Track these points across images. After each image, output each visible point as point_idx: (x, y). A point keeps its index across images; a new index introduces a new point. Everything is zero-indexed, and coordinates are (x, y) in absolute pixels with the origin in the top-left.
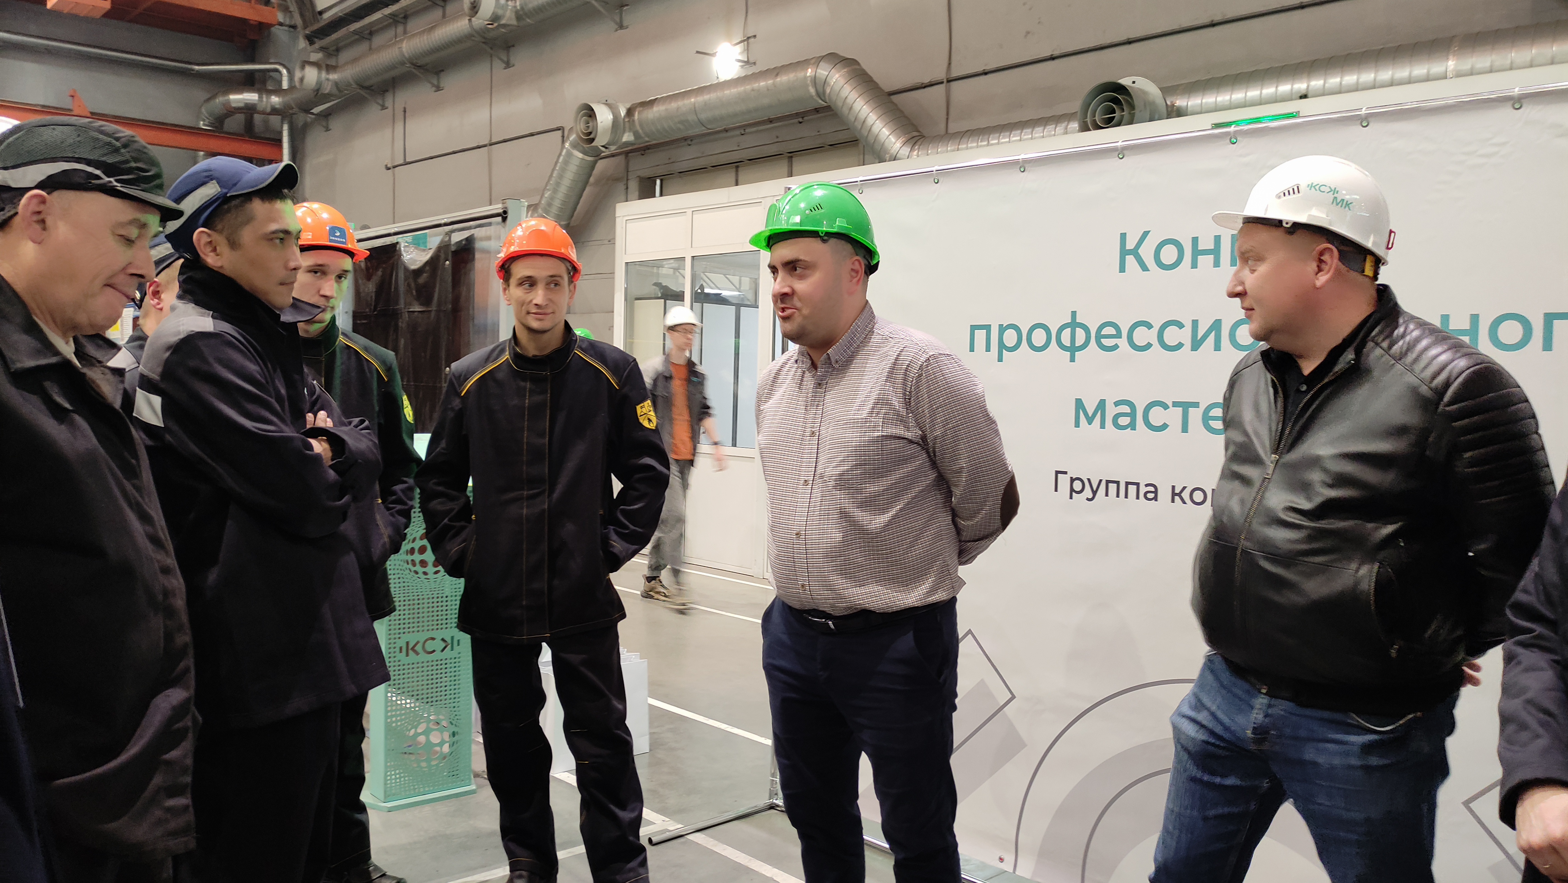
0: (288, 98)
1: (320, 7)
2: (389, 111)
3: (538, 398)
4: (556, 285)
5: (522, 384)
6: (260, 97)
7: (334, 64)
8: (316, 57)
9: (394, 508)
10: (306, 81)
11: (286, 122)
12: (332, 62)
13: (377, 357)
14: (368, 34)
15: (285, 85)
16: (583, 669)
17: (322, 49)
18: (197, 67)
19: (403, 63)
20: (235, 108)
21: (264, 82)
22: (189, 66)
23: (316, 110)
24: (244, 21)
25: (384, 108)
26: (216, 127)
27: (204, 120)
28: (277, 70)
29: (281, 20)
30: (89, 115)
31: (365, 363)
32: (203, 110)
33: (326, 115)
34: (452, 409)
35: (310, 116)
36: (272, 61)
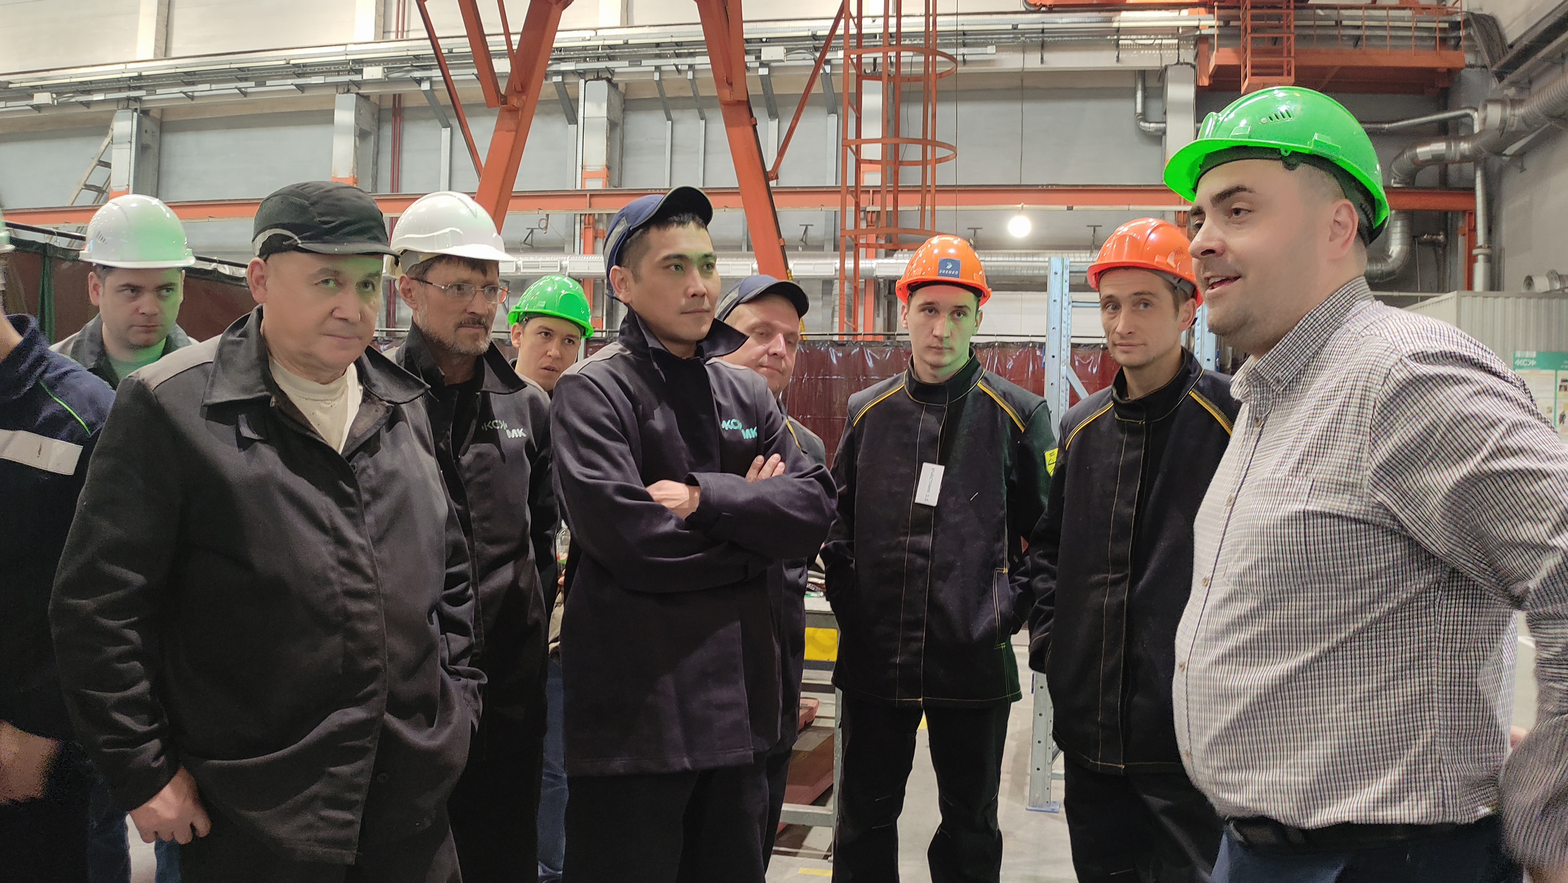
0: (1478, 142)
1: (1510, 40)
4: (1146, 305)
6: (1449, 147)
7: (1524, 98)
8: (1504, 93)
10: (1492, 120)
11: (1478, 168)
12: (1522, 96)
13: (1014, 405)
14: (1559, 59)
15: (1477, 129)
18: (1387, 126)
20: (1423, 162)
21: (1457, 130)
22: (1379, 126)
23: (1511, 150)
24: (1432, 71)
26: (1406, 184)
27: (1395, 178)
28: (1468, 115)
31: (999, 411)
32: (1394, 169)
33: (1521, 155)
35: (1504, 158)
36: (1463, 106)
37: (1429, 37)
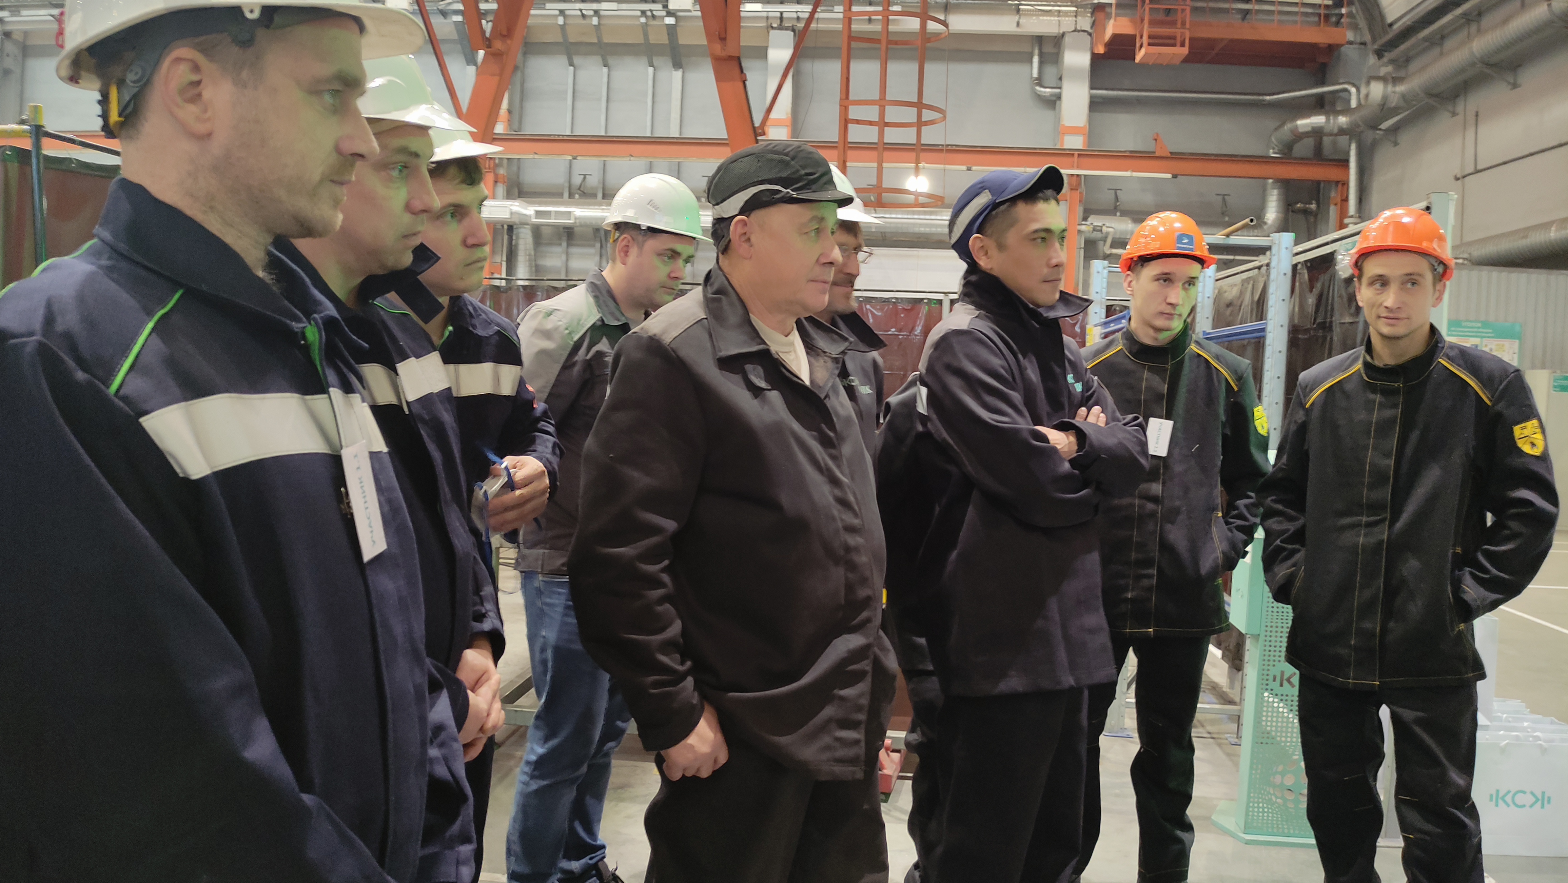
0: (1356, 117)
1: (1390, 19)
2: (1460, 118)
3: (1388, 413)
4: (1413, 284)
5: (1372, 396)
6: (1328, 120)
7: (1403, 76)
8: (1384, 71)
9: (1234, 523)
10: (1371, 96)
11: (1354, 141)
12: (1401, 74)
13: (1228, 366)
14: (1440, 38)
15: (1354, 104)
16: (1418, 730)
17: (1392, 62)
18: (1268, 98)
19: (1473, 64)
20: (1302, 133)
21: (1333, 104)
22: (1261, 98)
23: (1384, 126)
24: (1314, 46)
25: (1454, 114)
26: (1283, 154)
27: (1274, 149)
28: (1346, 90)
29: (1352, 39)
30: (1169, 155)
31: (1214, 371)
32: (1273, 139)
33: (1395, 130)
34: (1296, 422)
35: (1378, 132)
36: (1341, 81)
37: (1312, 13)
